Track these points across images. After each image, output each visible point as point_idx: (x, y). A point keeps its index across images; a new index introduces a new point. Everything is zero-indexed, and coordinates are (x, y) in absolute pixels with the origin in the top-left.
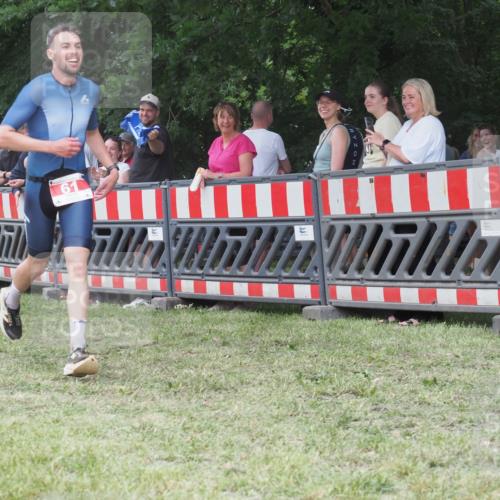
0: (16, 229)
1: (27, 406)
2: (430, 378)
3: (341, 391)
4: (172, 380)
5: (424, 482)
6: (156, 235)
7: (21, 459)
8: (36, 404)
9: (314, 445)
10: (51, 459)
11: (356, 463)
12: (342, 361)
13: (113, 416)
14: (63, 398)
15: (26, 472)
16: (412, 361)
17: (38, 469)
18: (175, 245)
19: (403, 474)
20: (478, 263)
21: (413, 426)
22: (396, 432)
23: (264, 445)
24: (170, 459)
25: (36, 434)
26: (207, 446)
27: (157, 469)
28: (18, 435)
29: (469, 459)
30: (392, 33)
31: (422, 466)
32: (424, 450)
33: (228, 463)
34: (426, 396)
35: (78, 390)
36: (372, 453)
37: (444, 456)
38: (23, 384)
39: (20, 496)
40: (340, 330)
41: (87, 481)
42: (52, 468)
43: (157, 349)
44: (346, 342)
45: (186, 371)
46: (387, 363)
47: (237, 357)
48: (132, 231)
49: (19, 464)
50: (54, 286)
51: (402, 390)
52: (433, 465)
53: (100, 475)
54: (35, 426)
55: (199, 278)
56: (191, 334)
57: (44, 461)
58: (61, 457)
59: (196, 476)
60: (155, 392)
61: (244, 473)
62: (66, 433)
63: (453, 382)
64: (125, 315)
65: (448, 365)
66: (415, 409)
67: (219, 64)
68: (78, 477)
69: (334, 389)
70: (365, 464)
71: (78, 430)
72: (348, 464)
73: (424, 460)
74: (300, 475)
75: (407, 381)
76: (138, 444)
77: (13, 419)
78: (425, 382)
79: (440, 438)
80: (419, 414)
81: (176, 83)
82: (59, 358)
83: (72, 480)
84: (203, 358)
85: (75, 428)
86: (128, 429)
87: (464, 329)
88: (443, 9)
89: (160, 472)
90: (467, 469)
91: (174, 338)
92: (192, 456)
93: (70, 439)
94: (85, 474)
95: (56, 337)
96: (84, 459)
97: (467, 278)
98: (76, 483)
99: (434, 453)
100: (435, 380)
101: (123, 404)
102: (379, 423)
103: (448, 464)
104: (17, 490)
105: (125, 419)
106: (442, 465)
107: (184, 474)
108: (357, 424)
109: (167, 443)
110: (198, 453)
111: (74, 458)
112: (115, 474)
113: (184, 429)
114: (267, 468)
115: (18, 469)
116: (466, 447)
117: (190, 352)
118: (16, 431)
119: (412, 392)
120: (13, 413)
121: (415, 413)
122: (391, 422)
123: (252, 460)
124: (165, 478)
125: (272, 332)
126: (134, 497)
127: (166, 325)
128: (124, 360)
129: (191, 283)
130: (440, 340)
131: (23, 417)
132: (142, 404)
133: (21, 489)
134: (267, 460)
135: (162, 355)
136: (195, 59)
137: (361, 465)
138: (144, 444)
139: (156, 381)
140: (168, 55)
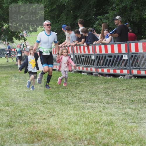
0: (85, 56)
1: (92, 107)
4: (133, 99)
6: (125, 57)
7: (91, 122)
8: (94, 106)
10: (100, 122)
13: (117, 110)
14: (102, 105)
15: (93, 126)
17: (96, 125)
18: (131, 60)
24: (134, 122)
25: (95, 115)
26: (145, 119)
27: (131, 125)
28: (90, 115)
35: (105, 102)
38: (90, 101)
39: (92, 132)
41: (111, 129)
42: (101, 125)
43: (127, 90)
45: (136, 97)
48: (118, 56)
49: (91, 124)
50: (96, 72)
53: (114, 127)
54: (95, 113)
55: (139, 70)
56: (137, 86)
57: (98, 123)
58: (103, 122)
60: (128, 103)
62: (104, 115)
64: (117, 81)
67: (142, 6)
68: (108, 127)
71: (107, 114)
76: (124, 118)
77: (88, 111)
81: (130, 13)
82: (99, 93)
83: (107, 128)
84: (141, 93)
85: (106, 113)
86: (121, 114)
91: (132, 87)
92: (140, 121)
93: (105, 116)
94: (110, 127)
95: (98, 87)
96: (110, 122)
98: (108, 129)
101: (119, 107)
104: (91, 131)
105: (120, 111)
107: (139, 127)
109: (133, 118)
110: (142, 121)
111: (107, 122)
112: (119, 126)
113: (137, 114)
115: (91, 125)
117: (137, 91)
118: (89, 114)
120: (88, 109)
124: (133, 128)
126: (125, 133)
127: (129, 83)
128: (118, 94)
129: (136, 71)
131: (91, 110)
132: (125, 106)
133: (92, 131)
135: (129, 92)
136: (135, 5)
138: (126, 118)
139: (128, 100)
140: (127, 5)
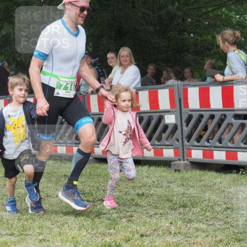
2: (141, 193)
3: (97, 199)
5: (138, 244)
9: (83, 226)
11: (104, 235)
12: (97, 184)
16: (132, 184)
19: (127, 240)
20: (164, 136)
21: (132, 216)
22: (124, 220)
23: (58, 227)
24: (12, 235)
26: (30, 228)
27: (5, 240)
29: (160, 232)
30: (121, 23)
31: (137, 236)
32: (138, 228)
33: (41, 236)
34: (139, 202)
36: (113, 230)
37: (148, 231)
40: (96, 170)
44: (99, 175)
46: (119, 186)
47: (45, 183)
51: (127, 199)
52: (142, 236)
59: (25, 243)
61: (49, 241)
63: (152, 195)
65: (149, 186)
66: (133, 208)
69: (93, 199)
70: (109, 236)
72: (100, 235)
73: (138, 233)
74: (76, 242)
75: (129, 194)
78: (138, 195)
79: (146, 223)
80: (135, 211)
87: (157, 168)
88: (147, 11)
89: (7, 241)
90: (159, 237)
92: (24, 233)
97: (159, 143)
99: (142, 230)
100: (143, 194)
102: (115, 215)
103: (150, 235)
106: (146, 236)
107: (19, 242)
108: (105, 216)
109: (10, 227)
110: (26, 231)
113: (19, 220)
114: (60, 238)
116: (158, 227)
117: (21, 181)
119: (132, 200)
121: (133, 210)
122: (122, 215)
123: (53, 234)
124: (9, 244)
125: (62, 171)
130: (145, 174)
134: (60, 234)
137: (107, 236)
139: (4, 196)
140: (11, 33)
